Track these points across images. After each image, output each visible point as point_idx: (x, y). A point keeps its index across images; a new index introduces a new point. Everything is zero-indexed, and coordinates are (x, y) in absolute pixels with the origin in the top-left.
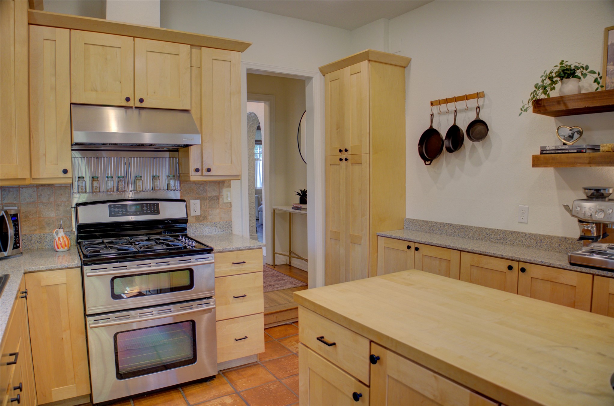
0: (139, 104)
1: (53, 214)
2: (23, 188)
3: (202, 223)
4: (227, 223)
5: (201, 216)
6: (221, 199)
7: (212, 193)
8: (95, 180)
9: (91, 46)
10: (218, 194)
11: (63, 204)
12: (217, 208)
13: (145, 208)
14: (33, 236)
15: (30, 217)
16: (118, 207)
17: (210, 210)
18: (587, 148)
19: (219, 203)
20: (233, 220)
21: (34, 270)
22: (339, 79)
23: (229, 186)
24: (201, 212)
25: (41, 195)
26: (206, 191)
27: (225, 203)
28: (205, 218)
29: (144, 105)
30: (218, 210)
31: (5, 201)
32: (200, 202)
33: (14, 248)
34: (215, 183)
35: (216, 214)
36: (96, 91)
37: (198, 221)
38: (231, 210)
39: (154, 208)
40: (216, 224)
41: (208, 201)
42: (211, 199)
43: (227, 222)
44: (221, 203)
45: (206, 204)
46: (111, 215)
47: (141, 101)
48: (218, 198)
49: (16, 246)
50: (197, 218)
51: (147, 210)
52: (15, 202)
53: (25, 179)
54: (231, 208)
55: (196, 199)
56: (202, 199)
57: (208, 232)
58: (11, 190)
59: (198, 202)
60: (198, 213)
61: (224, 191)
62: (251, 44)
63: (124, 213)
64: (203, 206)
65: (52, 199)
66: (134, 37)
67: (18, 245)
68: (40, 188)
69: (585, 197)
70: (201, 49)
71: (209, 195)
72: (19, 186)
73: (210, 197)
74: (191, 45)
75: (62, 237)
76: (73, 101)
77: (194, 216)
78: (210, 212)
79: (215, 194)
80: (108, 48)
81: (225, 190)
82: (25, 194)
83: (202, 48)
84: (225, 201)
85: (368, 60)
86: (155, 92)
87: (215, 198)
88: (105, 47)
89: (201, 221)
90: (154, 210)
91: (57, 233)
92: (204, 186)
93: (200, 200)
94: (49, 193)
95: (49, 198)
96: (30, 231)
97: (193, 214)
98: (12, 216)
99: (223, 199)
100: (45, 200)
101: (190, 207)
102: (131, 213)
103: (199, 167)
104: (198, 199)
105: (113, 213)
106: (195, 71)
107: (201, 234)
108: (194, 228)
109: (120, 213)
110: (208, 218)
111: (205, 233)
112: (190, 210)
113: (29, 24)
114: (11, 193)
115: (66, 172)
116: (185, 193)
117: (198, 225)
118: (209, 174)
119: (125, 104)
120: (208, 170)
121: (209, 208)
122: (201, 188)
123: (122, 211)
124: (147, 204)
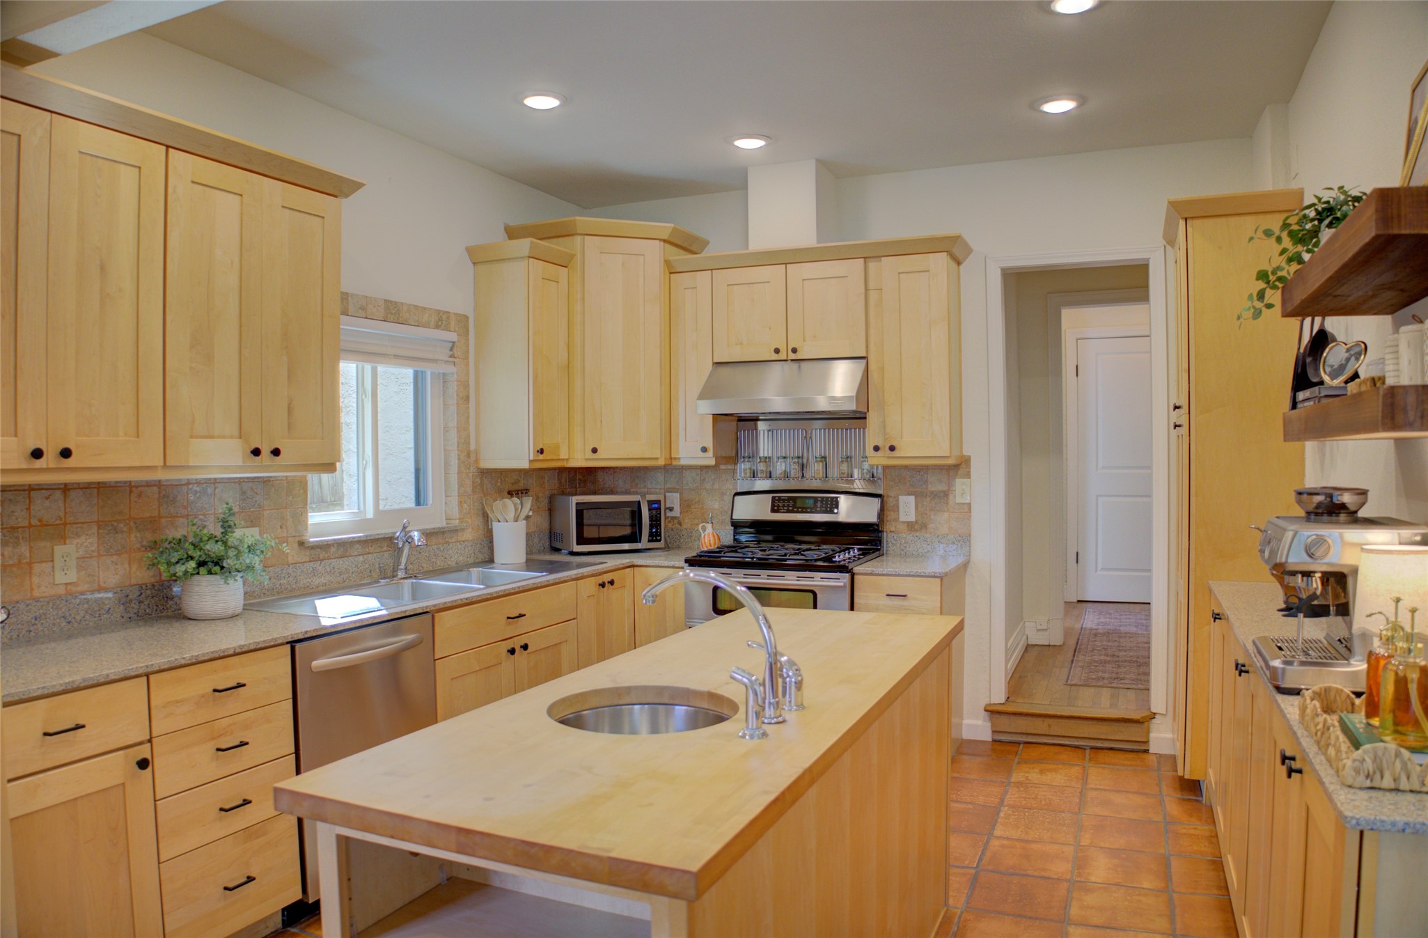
0: (792, 356)
1: (716, 506)
2: (686, 469)
3: (917, 534)
4: (960, 539)
5: (916, 522)
6: (951, 497)
7: (935, 485)
9: (736, 286)
10: (947, 488)
11: (728, 493)
12: (944, 511)
13: (819, 504)
14: (694, 532)
15: (693, 507)
16: (784, 500)
17: (932, 513)
19: (947, 504)
20: (974, 533)
23: (968, 475)
24: (916, 516)
25: (704, 479)
26: (927, 481)
27: (958, 504)
28: (924, 526)
29: (799, 356)
30: (946, 515)
31: (668, 486)
32: (915, 500)
33: (649, 541)
34: (942, 469)
35: (942, 521)
36: (742, 344)
37: (911, 531)
38: (970, 516)
39: (831, 505)
40: (940, 537)
41: (929, 499)
42: (935, 495)
43: (960, 536)
44: (951, 503)
45: (925, 503)
46: (773, 511)
47: (794, 351)
48: (946, 494)
49: (655, 536)
50: (911, 526)
51: (821, 506)
52: (677, 487)
53: (657, 459)
54: (970, 512)
55: (909, 495)
56: (917, 495)
57: (926, 550)
58: (674, 471)
59: (912, 499)
60: (912, 518)
61: (956, 484)
62: (960, 237)
63: (790, 508)
64: (920, 505)
65: (716, 486)
66: (786, 264)
67: (659, 538)
68: (704, 471)
69: (1303, 514)
70: (881, 261)
71: (931, 488)
72: (683, 466)
73: (932, 493)
74: (865, 258)
75: (709, 537)
76: (715, 362)
77: (905, 522)
78: (932, 516)
79: (941, 487)
80: (755, 285)
81: (959, 484)
82: (689, 475)
83: (883, 258)
84: (959, 500)
85: (1182, 218)
86: (814, 337)
87: (942, 494)
88: (751, 286)
89: (916, 531)
90: (826, 507)
91: (704, 529)
92: (922, 473)
93: (916, 497)
94: (713, 477)
95: (713, 484)
96: (692, 525)
97: (902, 518)
98: (650, 503)
99: (955, 497)
100: (708, 486)
101: (898, 508)
102: (800, 510)
103: (880, 444)
104: (912, 495)
105: (776, 508)
106: (873, 296)
107: (914, 553)
108: (904, 541)
109: (786, 508)
110: (928, 526)
111: (920, 550)
112: (898, 511)
113: (671, 273)
114: (674, 476)
115: (704, 450)
116: (891, 483)
117: (910, 537)
118: (895, 454)
119: (775, 357)
120: (892, 448)
121: (931, 510)
122: (919, 477)
123: (788, 506)
124: (823, 498)
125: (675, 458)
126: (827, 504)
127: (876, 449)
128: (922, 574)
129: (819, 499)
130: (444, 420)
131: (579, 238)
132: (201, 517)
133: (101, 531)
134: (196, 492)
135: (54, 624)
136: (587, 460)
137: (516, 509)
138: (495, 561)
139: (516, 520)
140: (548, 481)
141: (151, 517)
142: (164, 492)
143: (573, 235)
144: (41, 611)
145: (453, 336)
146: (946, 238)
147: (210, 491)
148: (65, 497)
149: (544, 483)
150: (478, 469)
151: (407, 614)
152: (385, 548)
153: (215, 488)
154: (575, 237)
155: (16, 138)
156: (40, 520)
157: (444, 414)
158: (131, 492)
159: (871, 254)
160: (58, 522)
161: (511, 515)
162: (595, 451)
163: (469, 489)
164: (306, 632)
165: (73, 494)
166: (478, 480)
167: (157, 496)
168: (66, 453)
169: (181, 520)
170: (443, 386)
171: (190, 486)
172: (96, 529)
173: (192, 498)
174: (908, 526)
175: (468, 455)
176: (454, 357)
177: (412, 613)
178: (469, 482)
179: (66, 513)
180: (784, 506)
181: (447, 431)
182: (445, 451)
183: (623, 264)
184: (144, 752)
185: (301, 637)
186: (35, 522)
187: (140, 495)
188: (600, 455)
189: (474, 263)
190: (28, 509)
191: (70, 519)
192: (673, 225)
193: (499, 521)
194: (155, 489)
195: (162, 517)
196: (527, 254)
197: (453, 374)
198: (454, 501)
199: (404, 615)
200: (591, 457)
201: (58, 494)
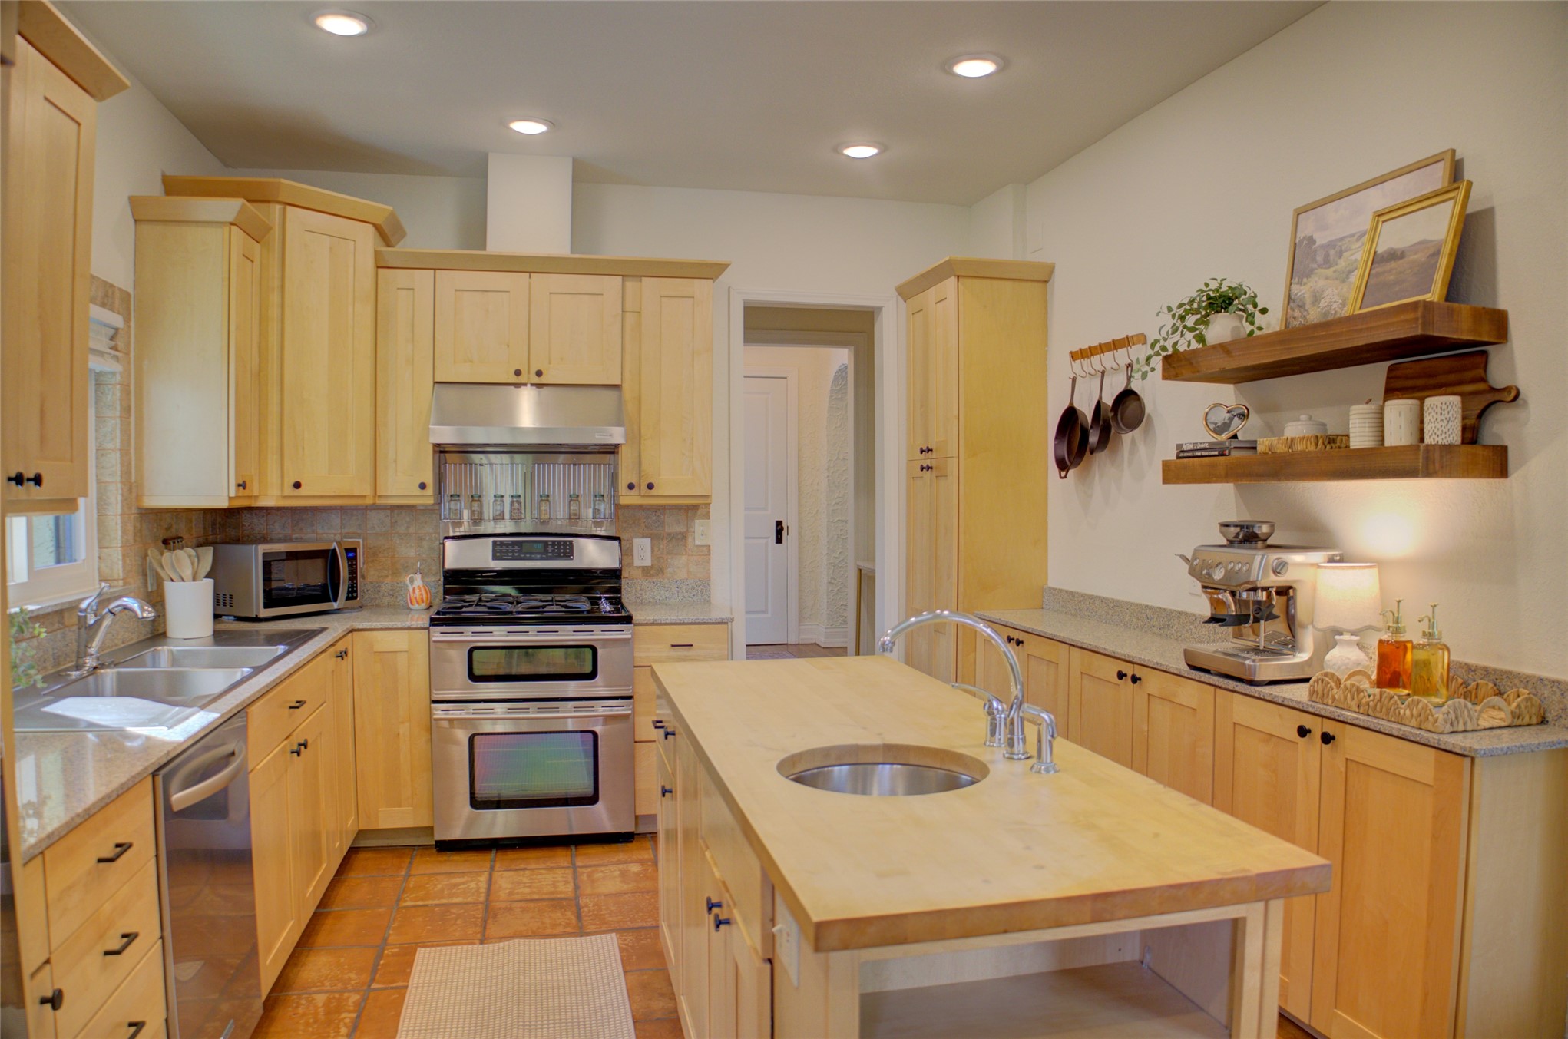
0: (536, 380)
1: (412, 553)
2: (371, 510)
3: (654, 580)
4: (700, 583)
5: (652, 567)
6: (690, 539)
7: (673, 527)
8: (476, 501)
9: (465, 293)
10: (685, 530)
11: (427, 538)
12: (682, 554)
13: (550, 549)
14: (383, 586)
15: (381, 555)
16: (507, 545)
17: (670, 557)
18: (1232, 447)
19: (686, 546)
20: (713, 576)
21: (365, 627)
22: (922, 310)
23: (707, 516)
24: (652, 561)
25: (396, 522)
26: (663, 522)
27: (698, 546)
28: (661, 571)
29: (543, 380)
30: (684, 559)
31: (346, 530)
32: (651, 543)
33: (348, 598)
34: (680, 510)
35: (680, 566)
36: (471, 362)
37: (647, 576)
38: (709, 559)
39: (565, 549)
40: (679, 582)
41: (665, 541)
42: (672, 537)
43: (700, 581)
44: (690, 544)
45: (661, 546)
46: (495, 558)
47: (539, 374)
48: (684, 536)
49: (352, 594)
50: (646, 571)
51: (553, 551)
52: (360, 532)
54: (709, 555)
55: (643, 537)
56: (655, 538)
57: (664, 597)
58: (355, 512)
59: (647, 542)
60: (648, 562)
61: (696, 525)
62: (727, 266)
63: (516, 554)
64: (656, 549)
65: (412, 530)
66: (530, 273)
67: (355, 594)
68: (396, 512)
70: (641, 281)
71: (668, 530)
72: (366, 506)
73: (669, 534)
74: (623, 276)
75: (419, 587)
76: (436, 380)
77: (640, 567)
78: (669, 561)
79: (679, 528)
80: (490, 293)
81: (698, 524)
82: (374, 518)
83: (643, 278)
84: (698, 543)
85: (955, 276)
86: (562, 359)
87: (680, 536)
88: (485, 293)
89: (652, 576)
90: (565, 553)
91: (412, 581)
92: (658, 514)
93: (651, 539)
94: (408, 519)
95: (408, 527)
96: (379, 577)
97: (637, 562)
98: (348, 551)
99: (694, 538)
100: (402, 529)
101: (632, 551)
102: (528, 556)
103: (634, 481)
104: (647, 537)
105: (498, 554)
106: (630, 319)
107: (651, 600)
108: (639, 588)
109: (510, 554)
110: (665, 571)
111: (658, 597)
112: (632, 555)
113: (378, 267)
114: (355, 518)
115: (423, 486)
116: (624, 525)
117: (646, 584)
118: (653, 492)
119: (514, 379)
120: (650, 486)
121: (668, 553)
122: (655, 518)
123: (513, 552)
124: (553, 542)
125: (380, 496)
126: (559, 549)
127: (631, 487)
128: (709, 621)
129: (550, 543)
130: (97, 439)
131: (278, 207)
136: (285, 497)
137: (193, 564)
138: (170, 634)
139: (194, 579)
140: (195, 525)
143: (268, 202)
145: (117, 320)
146: (716, 264)
149: (192, 528)
150: (139, 508)
152: (57, 625)
154: (272, 205)
157: (96, 431)
159: (632, 271)
161: (188, 572)
162: (297, 485)
163: (131, 538)
166: (138, 525)
170: (96, 391)
174: (643, 571)
175: (130, 490)
176: (117, 350)
178: (130, 528)
180: (508, 551)
181: (102, 455)
182: (98, 483)
183: (331, 248)
188: (300, 490)
189: (136, 221)
192: (391, 208)
193: (173, 581)
196: (231, 219)
197: (114, 374)
198: (116, 555)
200: (291, 494)
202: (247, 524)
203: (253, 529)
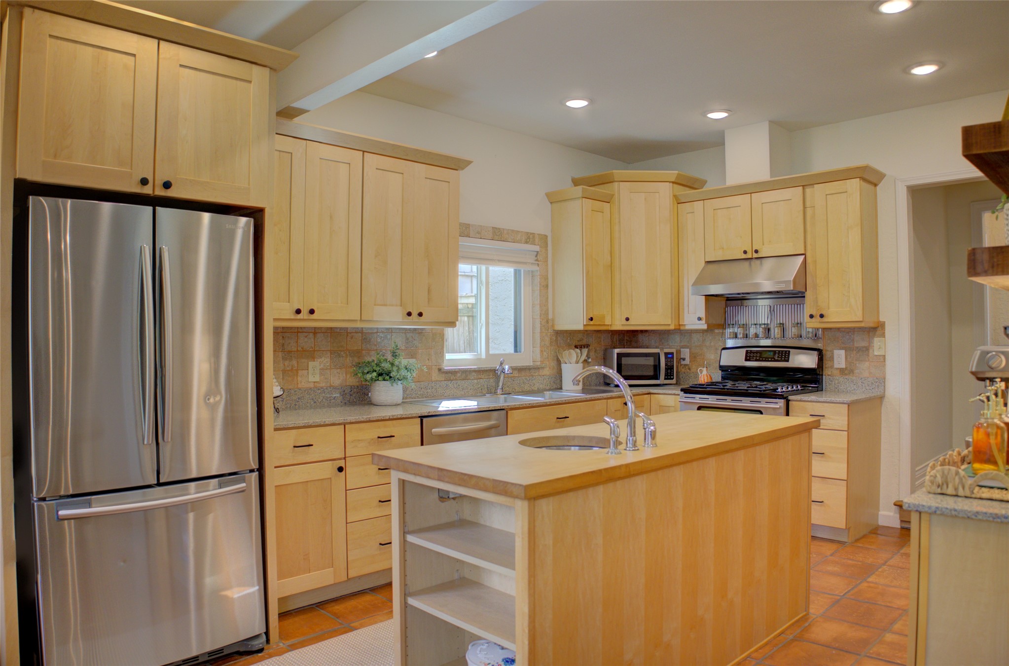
0: (755, 255)
2: (693, 333)
3: (847, 377)
4: (877, 380)
5: (846, 368)
6: (871, 351)
7: (860, 343)
8: (741, 327)
9: (719, 210)
10: (868, 345)
12: (866, 361)
13: (777, 355)
15: (698, 358)
16: (754, 353)
17: (857, 362)
19: (868, 356)
20: (888, 377)
21: (655, 392)
23: (883, 335)
24: (846, 365)
25: (705, 339)
26: (853, 340)
27: (876, 355)
28: (852, 372)
29: (760, 255)
30: (867, 364)
31: (682, 344)
32: (846, 353)
33: (664, 379)
34: (864, 330)
35: (864, 368)
36: (723, 248)
37: (842, 374)
38: (885, 365)
39: (785, 356)
40: (863, 379)
41: (855, 352)
42: (859, 350)
44: (871, 355)
45: (852, 355)
46: (746, 360)
47: (756, 251)
48: (867, 349)
50: (842, 371)
51: (778, 357)
52: (688, 345)
53: (669, 325)
54: (885, 361)
55: (841, 349)
56: (846, 349)
57: (853, 389)
58: (686, 334)
59: (843, 352)
60: (843, 366)
61: (875, 341)
63: (758, 358)
64: (849, 357)
65: (712, 344)
66: (751, 193)
67: (672, 377)
68: (705, 334)
70: (814, 187)
71: (856, 345)
72: (691, 331)
73: (857, 348)
74: (802, 186)
75: (704, 375)
76: (706, 261)
77: (838, 368)
78: (857, 365)
79: (864, 344)
80: (731, 208)
81: (877, 341)
82: (695, 337)
83: (815, 185)
84: (876, 353)
86: (769, 242)
87: (864, 349)
88: (729, 209)
89: (846, 375)
90: (785, 358)
91: (701, 371)
93: (845, 351)
94: (710, 338)
95: (711, 343)
96: (694, 369)
97: (836, 366)
98: (666, 354)
99: (873, 351)
100: (708, 344)
101: (833, 358)
102: (764, 359)
103: (814, 314)
104: (843, 349)
105: (748, 358)
106: (809, 212)
107: (844, 390)
108: (837, 382)
109: (755, 358)
110: (855, 372)
111: (849, 388)
112: (833, 361)
113: (678, 203)
114: (686, 337)
115: (700, 319)
116: (829, 342)
117: (841, 379)
118: (824, 319)
119: (744, 256)
120: (822, 316)
121: (856, 360)
122: (848, 337)
123: (757, 357)
124: (779, 351)
125: (682, 325)
126: (782, 355)
127: (811, 316)
128: (835, 401)
129: (777, 352)
130: (532, 300)
131: (616, 184)
132: (384, 351)
133: (332, 356)
134: (382, 337)
135: (308, 403)
136: (623, 325)
137: (577, 357)
138: (563, 388)
139: (577, 362)
140: (604, 340)
141: (357, 350)
142: (364, 337)
143: (613, 182)
144: (302, 395)
145: (537, 248)
146: (858, 168)
147: (389, 337)
148: (315, 336)
149: (600, 341)
150: (554, 330)
151: (490, 409)
152: (491, 376)
153: (392, 336)
154: (614, 183)
155: (290, 154)
156: (302, 348)
157: (532, 296)
158: (347, 335)
159: (806, 183)
160: (311, 350)
161: (574, 359)
162: (627, 319)
163: (547, 343)
164: (429, 412)
165: (318, 335)
166: (554, 338)
167: (361, 338)
168: (312, 312)
169: (373, 352)
170: (532, 279)
171: (378, 334)
172: (329, 354)
173: (379, 340)
174: (840, 371)
175: (547, 322)
176: (538, 261)
177: (493, 409)
178: (547, 339)
179: (315, 345)
180: (753, 356)
181: (534, 307)
182: (533, 319)
183: (645, 199)
184: (341, 463)
185: (426, 414)
186: (299, 349)
187: (352, 338)
188: (631, 322)
189: (551, 203)
190: (297, 342)
191: (317, 349)
192: (677, 172)
193: (566, 363)
194: (360, 334)
195: (363, 350)
196: (581, 196)
197: (537, 271)
198: (538, 350)
199: (488, 409)
200: (625, 324)
201: (311, 335)
202: (640, 341)
203: (643, 343)
